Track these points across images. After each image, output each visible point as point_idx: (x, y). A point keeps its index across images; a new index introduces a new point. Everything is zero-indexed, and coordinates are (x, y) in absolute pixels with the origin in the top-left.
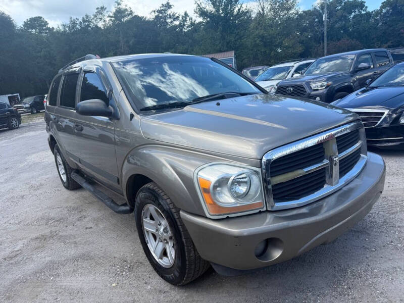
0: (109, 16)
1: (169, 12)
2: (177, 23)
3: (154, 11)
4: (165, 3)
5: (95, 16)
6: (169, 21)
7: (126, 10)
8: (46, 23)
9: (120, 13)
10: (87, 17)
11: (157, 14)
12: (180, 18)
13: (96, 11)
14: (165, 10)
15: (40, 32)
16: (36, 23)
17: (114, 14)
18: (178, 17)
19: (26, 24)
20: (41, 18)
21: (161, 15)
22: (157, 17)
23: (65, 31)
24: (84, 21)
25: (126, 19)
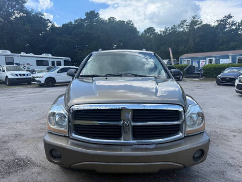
0: (186, 25)
1: (230, 20)
2: (234, 27)
3: (218, 21)
4: (227, 15)
5: (179, 26)
6: (227, 26)
7: (198, 21)
8: (155, 30)
9: (194, 23)
10: (174, 26)
11: (219, 22)
12: (237, 25)
13: (180, 22)
14: (226, 20)
15: (151, 35)
16: (150, 30)
17: (190, 24)
18: (235, 24)
19: (145, 31)
20: (152, 27)
21: (222, 23)
22: (219, 24)
23: (161, 34)
24: (172, 28)
25: (197, 26)
